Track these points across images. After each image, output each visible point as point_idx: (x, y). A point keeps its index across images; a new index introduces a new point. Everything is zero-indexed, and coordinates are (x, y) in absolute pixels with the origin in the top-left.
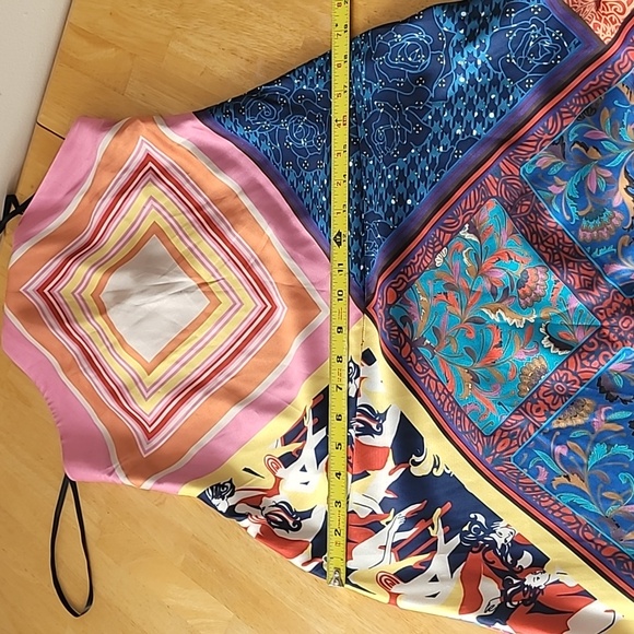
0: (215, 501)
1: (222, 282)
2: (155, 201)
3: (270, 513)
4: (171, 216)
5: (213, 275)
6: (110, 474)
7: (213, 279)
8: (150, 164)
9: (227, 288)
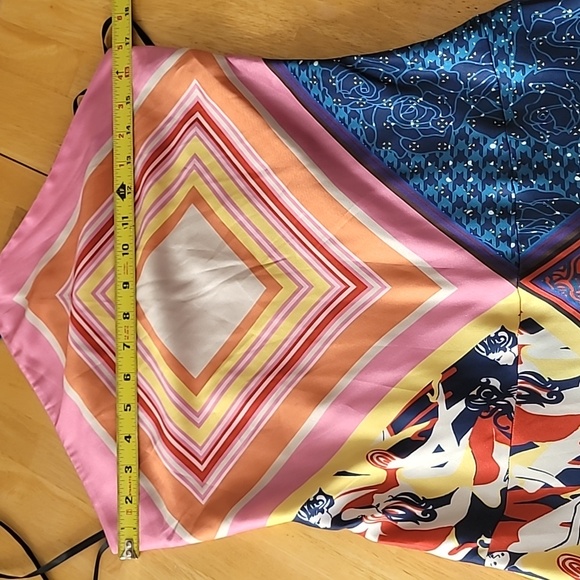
0: (313, 520)
1: (282, 262)
2: (199, 160)
3: (387, 508)
4: (215, 181)
5: (271, 256)
6: (170, 538)
7: (270, 261)
8: (198, 115)
9: (290, 270)
